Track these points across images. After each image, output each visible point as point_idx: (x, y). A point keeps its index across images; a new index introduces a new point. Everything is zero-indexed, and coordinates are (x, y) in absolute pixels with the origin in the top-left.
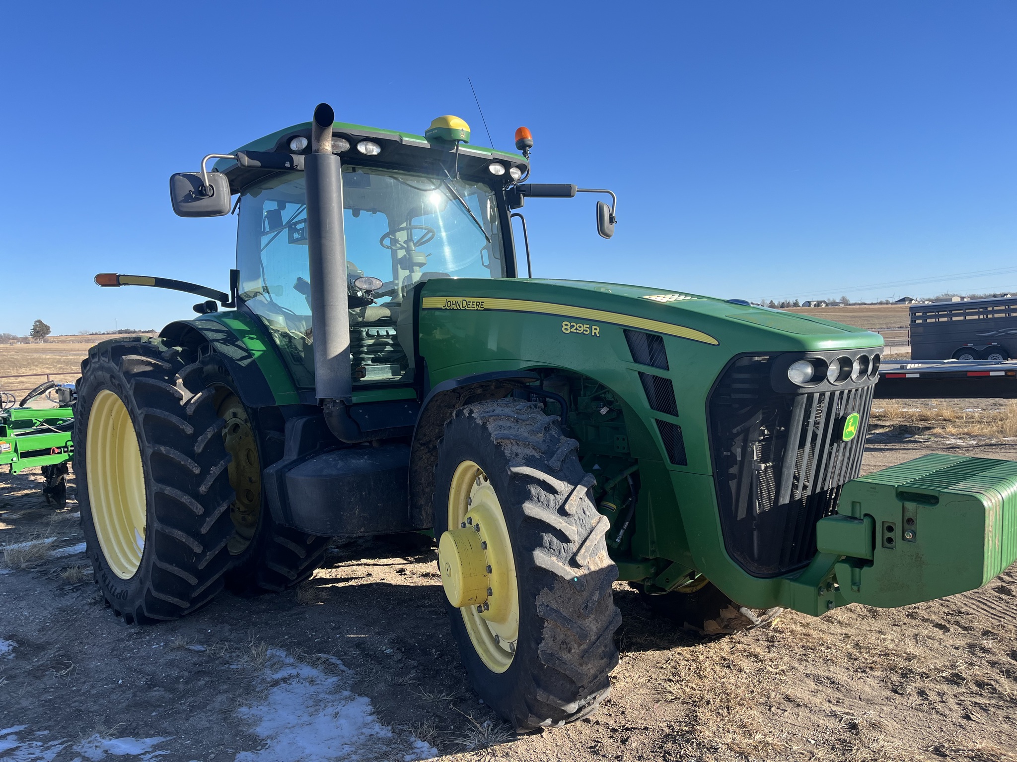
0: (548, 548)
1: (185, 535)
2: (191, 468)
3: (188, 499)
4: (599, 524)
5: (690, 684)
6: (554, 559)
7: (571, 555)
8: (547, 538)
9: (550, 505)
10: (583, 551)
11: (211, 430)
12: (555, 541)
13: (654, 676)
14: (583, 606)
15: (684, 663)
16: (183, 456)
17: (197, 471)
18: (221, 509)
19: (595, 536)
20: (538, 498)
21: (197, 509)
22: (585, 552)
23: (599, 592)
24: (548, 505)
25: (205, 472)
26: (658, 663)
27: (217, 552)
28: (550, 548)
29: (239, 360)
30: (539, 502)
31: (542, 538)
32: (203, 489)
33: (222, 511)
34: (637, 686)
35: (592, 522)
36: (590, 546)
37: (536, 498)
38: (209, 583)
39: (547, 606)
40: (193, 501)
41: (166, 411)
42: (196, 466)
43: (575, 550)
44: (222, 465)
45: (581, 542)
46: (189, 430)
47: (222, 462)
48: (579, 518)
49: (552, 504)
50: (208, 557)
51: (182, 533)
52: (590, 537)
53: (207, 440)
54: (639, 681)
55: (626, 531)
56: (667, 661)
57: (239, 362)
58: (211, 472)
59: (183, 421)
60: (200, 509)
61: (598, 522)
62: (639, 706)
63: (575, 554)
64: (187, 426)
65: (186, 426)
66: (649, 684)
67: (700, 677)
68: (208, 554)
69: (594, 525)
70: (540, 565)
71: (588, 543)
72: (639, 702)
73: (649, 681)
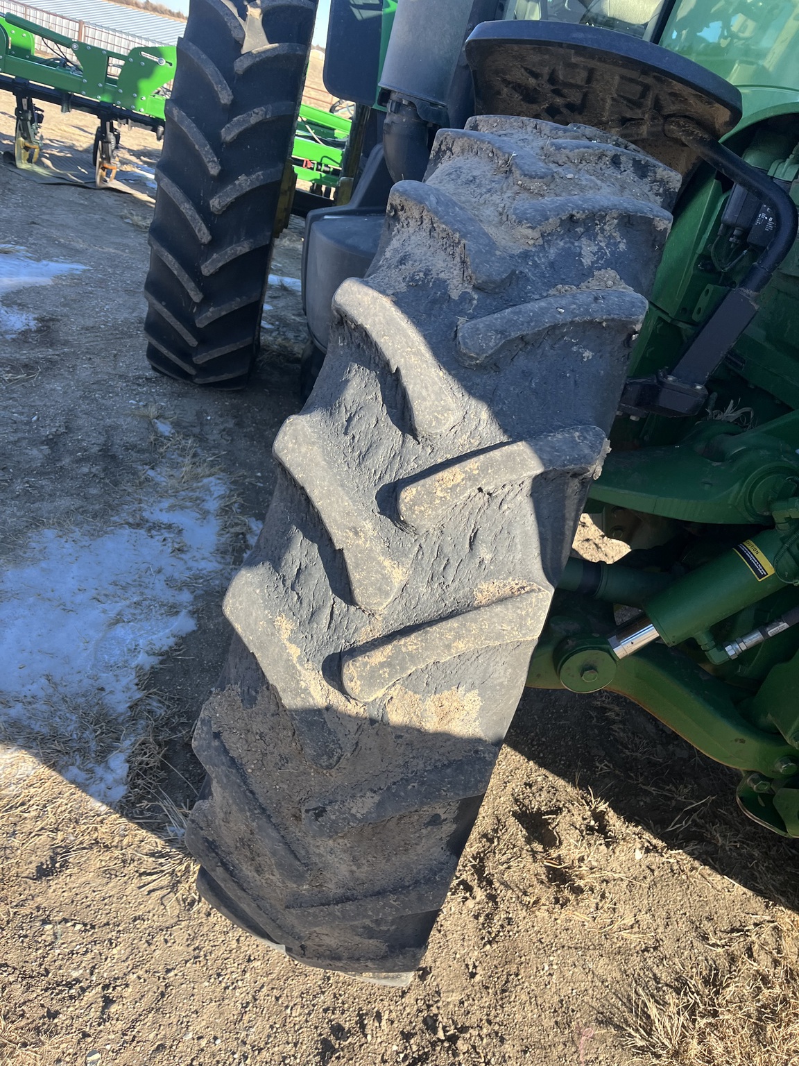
0: (289, 583)
1: (177, 265)
2: (206, 160)
3: (190, 209)
4: (498, 609)
5: (712, 1040)
6: (286, 626)
7: (343, 645)
8: (301, 551)
9: (368, 462)
10: (378, 657)
11: (261, 113)
12: (319, 573)
13: (668, 947)
14: (313, 804)
15: (764, 963)
16: (200, 137)
17: (214, 170)
18: (239, 249)
19: (450, 636)
20: (349, 420)
21: (200, 230)
22: (382, 665)
23: (377, 798)
24: (363, 457)
25: (225, 177)
26: (710, 919)
27: (224, 313)
28: (293, 588)
29: (359, 7)
30: (346, 433)
31: (286, 544)
32: (216, 203)
33: (239, 253)
34: (607, 944)
35: (484, 586)
36: (413, 657)
37: (344, 417)
38: (216, 353)
39: (217, 736)
40: (197, 216)
41: (205, 52)
42: (214, 161)
43: (362, 638)
44: (257, 179)
45: (396, 626)
46: (225, 97)
47: (260, 173)
48: (440, 551)
49: (378, 460)
50: (209, 314)
51: (174, 260)
52: (434, 629)
53: (246, 125)
54: (624, 934)
55: (769, 641)
56: (732, 931)
57: (355, 11)
58: (237, 182)
59: (222, 79)
60: (204, 234)
61: (502, 600)
62: (556, 999)
63: (354, 652)
64: (225, 89)
65: (223, 89)
66: (636, 961)
67: (758, 1031)
68: (211, 310)
69: (481, 598)
70: (231, 618)
71: (410, 643)
72: (566, 990)
73: (646, 950)
